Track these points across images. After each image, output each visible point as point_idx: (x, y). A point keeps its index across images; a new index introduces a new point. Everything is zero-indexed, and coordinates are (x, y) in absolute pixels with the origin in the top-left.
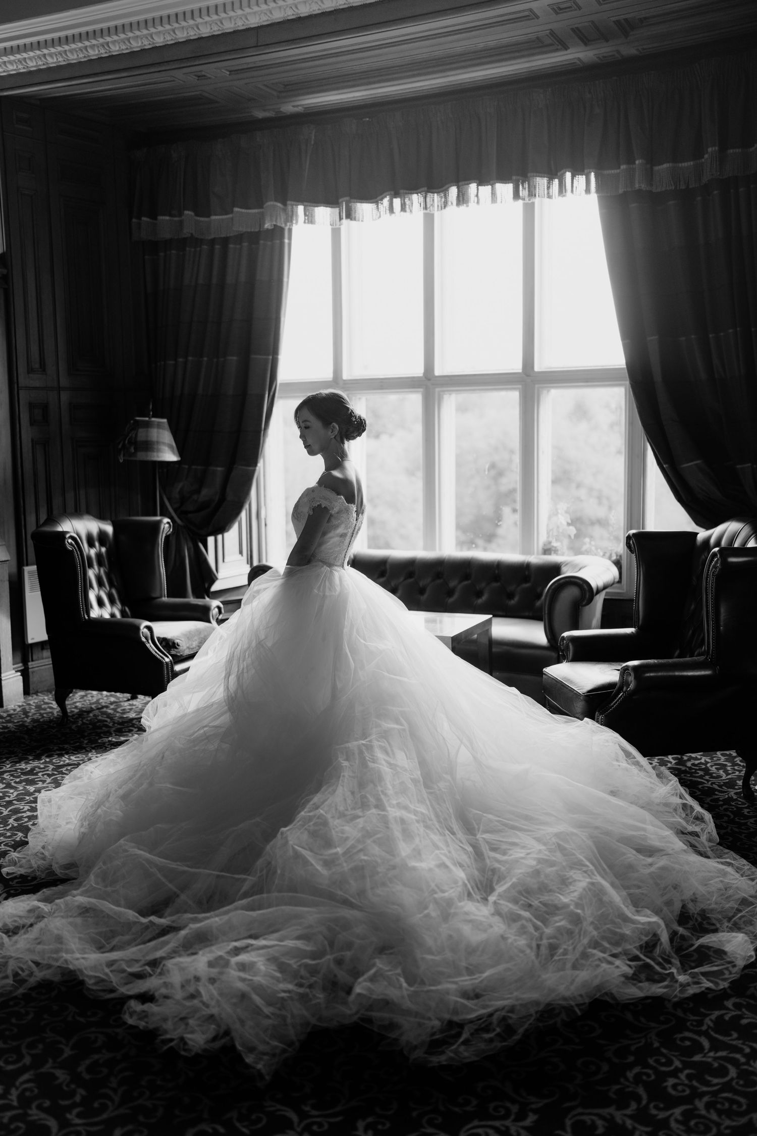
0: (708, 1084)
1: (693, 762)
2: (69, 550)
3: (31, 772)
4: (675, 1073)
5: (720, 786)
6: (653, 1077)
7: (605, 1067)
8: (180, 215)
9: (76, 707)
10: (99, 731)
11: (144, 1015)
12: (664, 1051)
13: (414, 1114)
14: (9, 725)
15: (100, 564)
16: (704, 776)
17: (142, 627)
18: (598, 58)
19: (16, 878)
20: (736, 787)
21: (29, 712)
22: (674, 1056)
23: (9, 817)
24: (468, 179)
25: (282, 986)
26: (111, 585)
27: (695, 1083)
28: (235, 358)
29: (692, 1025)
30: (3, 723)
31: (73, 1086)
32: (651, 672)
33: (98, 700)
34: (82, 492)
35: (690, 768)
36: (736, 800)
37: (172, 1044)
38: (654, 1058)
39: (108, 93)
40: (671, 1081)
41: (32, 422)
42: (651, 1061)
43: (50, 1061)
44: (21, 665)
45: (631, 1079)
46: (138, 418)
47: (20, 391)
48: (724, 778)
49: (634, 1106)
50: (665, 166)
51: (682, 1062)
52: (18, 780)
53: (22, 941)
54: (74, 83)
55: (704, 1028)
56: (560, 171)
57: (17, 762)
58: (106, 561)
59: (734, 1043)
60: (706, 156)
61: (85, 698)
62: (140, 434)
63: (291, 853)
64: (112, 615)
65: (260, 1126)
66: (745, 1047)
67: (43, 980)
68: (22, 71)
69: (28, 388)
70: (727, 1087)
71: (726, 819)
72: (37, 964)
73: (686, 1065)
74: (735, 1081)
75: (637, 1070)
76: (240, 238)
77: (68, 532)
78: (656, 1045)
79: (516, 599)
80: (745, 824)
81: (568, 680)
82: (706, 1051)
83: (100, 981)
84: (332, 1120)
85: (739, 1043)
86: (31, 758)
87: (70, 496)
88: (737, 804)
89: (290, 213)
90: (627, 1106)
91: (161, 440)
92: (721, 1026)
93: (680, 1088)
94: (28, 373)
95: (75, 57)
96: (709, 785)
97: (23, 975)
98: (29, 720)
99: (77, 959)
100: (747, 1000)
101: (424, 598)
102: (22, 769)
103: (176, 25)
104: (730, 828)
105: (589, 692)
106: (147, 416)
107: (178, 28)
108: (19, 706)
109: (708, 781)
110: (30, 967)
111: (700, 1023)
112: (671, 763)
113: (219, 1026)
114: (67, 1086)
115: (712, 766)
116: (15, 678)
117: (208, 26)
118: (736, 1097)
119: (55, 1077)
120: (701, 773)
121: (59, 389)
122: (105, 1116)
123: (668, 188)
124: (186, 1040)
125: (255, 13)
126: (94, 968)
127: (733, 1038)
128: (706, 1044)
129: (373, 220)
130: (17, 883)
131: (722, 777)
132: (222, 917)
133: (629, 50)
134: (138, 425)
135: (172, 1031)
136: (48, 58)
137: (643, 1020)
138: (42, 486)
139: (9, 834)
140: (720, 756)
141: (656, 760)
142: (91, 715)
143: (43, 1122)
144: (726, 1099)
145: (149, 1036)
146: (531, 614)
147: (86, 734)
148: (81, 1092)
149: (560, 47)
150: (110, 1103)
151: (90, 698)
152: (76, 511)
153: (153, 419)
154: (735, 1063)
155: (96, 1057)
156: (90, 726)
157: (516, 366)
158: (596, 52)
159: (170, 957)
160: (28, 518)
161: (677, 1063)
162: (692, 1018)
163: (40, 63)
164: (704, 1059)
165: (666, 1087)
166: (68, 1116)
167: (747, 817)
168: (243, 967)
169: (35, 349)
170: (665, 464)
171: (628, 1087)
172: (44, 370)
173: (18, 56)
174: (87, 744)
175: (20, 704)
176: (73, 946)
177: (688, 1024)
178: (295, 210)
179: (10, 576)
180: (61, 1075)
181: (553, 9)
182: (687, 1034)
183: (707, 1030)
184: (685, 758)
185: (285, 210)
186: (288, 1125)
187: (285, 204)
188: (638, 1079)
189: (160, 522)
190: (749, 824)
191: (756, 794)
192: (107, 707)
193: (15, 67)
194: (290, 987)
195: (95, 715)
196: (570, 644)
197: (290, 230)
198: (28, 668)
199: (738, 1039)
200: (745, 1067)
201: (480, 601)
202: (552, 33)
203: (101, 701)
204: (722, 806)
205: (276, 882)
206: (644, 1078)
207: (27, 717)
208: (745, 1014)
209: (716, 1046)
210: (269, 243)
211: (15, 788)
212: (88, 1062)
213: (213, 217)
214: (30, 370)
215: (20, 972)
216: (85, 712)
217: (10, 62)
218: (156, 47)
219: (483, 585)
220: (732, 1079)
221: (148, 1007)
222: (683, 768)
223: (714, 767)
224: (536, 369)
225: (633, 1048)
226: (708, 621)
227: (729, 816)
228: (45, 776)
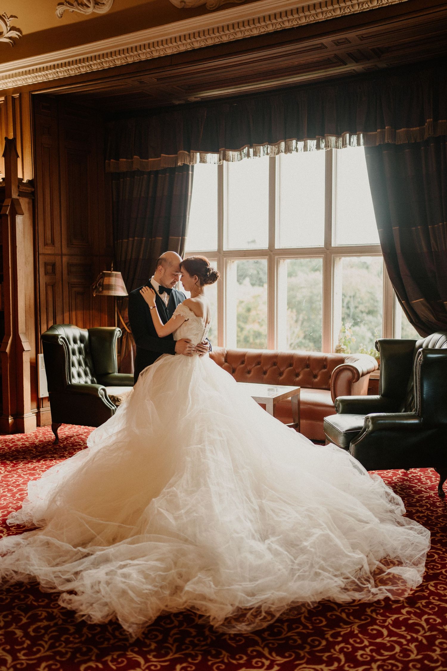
0: (382, 655)
1: (413, 474)
2: (61, 345)
3: (34, 469)
4: (363, 648)
5: (426, 489)
6: (350, 650)
7: (324, 643)
8: (132, 158)
9: (65, 434)
10: (75, 447)
11: (70, 602)
12: (360, 635)
13: (210, 663)
14: (26, 443)
15: (80, 353)
16: (417, 483)
17: (99, 389)
18: (365, 69)
19: (14, 526)
20: (435, 490)
21: (38, 436)
22: (365, 638)
23: (16, 493)
24: (291, 138)
25: (145, 586)
26: (86, 365)
27: (374, 654)
28: (161, 238)
29: (380, 622)
30: (23, 442)
31: (24, 639)
32: (382, 420)
33: (78, 431)
34: (74, 313)
35: (410, 478)
36: (434, 497)
37: (84, 618)
38: (354, 639)
39: (92, 92)
40: (361, 652)
41: (46, 273)
42: (351, 641)
43: (14, 624)
44: (36, 409)
45: (337, 650)
46: (104, 272)
47: (40, 256)
48: (429, 484)
49: (336, 665)
50: (402, 129)
51: (369, 642)
52: (25, 473)
53: (9, 560)
54: (72, 86)
55: (386, 624)
56: (343, 133)
57: (26, 463)
58: (83, 351)
59: (402, 633)
60: (426, 124)
61: (71, 429)
62: (105, 281)
63: (156, 512)
64: (86, 382)
65: (122, 665)
66: (408, 636)
67: (18, 582)
68: (45, 80)
69: (44, 254)
70: (393, 657)
71: (425, 507)
72: (16, 572)
73: (371, 644)
74: (398, 654)
75: (342, 645)
76: (165, 170)
77: (60, 335)
78: (356, 632)
79: (319, 378)
80: (436, 511)
81: (336, 424)
82: (384, 637)
83: (48, 582)
84: (163, 664)
85: (405, 633)
86: (35, 461)
87: (67, 315)
88: (434, 499)
89: (192, 157)
90: (332, 665)
91: (117, 284)
92: (397, 624)
93: (365, 656)
94: (45, 246)
95: (74, 72)
96: (419, 488)
97: (8, 578)
98: (37, 441)
99: (36, 570)
100: (415, 609)
101: (266, 377)
102: (28, 467)
103: (127, 55)
104: (426, 513)
105: (346, 431)
106: (110, 270)
107: (129, 56)
108: (34, 433)
109: (419, 486)
110: (11, 574)
111: (385, 621)
112: (399, 475)
113: (109, 608)
114: (21, 638)
115: (423, 477)
116: (32, 417)
117: (145, 55)
118: (397, 663)
119: (15, 634)
120: (416, 481)
121: (62, 255)
122: (38, 656)
123: (404, 142)
124: (91, 616)
125: (170, 47)
126: (46, 575)
127: (402, 631)
128: (385, 632)
129: (238, 161)
130: (14, 529)
131: (428, 484)
132: (115, 548)
133: (382, 65)
134: (105, 275)
135: (85, 610)
136: (59, 73)
137: (351, 618)
138: (51, 309)
139: (15, 502)
140: (430, 472)
141: (391, 473)
142: (72, 439)
143: (4, 657)
144: (391, 664)
145: (71, 614)
146: (326, 387)
147: (67, 449)
148: (28, 642)
149: (342, 64)
150: (42, 649)
151: (74, 430)
152: (70, 323)
153: (113, 272)
154: (400, 644)
155: (39, 624)
156: (71, 445)
157: (320, 243)
158: (363, 66)
159: (85, 570)
160: (42, 327)
161: (366, 643)
162: (381, 618)
163: (55, 76)
164: (382, 641)
165: (357, 655)
166: (18, 655)
167: (438, 507)
168: (125, 576)
169: (49, 233)
170: (403, 300)
171: (335, 654)
172: (54, 244)
173: (43, 73)
174: (67, 455)
175: (34, 432)
176: (34, 562)
177: (378, 621)
178: (195, 155)
179: (31, 359)
180: (19, 633)
181: (335, 43)
182: (376, 627)
183: (388, 625)
184: (408, 472)
185: (189, 155)
186: (138, 665)
187: (189, 152)
188: (341, 650)
189: (114, 330)
190: (438, 511)
191: (446, 494)
192: (82, 434)
193: (42, 79)
194: (150, 587)
195: (74, 439)
196: (340, 404)
197: (193, 167)
198: (40, 412)
199: (405, 631)
200: (406, 647)
201: (297, 379)
202: (336, 56)
203: (79, 431)
204: (424, 500)
205: (147, 528)
206: (345, 650)
207: (37, 439)
208: (412, 617)
209: (391, 634)
210: (181, 174)
211: (23, 478)
212: (34, 626)
213: (150, 159)
214: (46, 244)
215: (6, 577)
216: (69, 437)
217: (39, 76)
218: (117, 67)
219: (300, 369)
220: (396, 653)
221: (73, 597)
222: (406, 478)
223: (424, 478)
224: (333, 245)
225: (342, 633)
226: (416, 391)
227: (427, 506)
228: (41, 471)
